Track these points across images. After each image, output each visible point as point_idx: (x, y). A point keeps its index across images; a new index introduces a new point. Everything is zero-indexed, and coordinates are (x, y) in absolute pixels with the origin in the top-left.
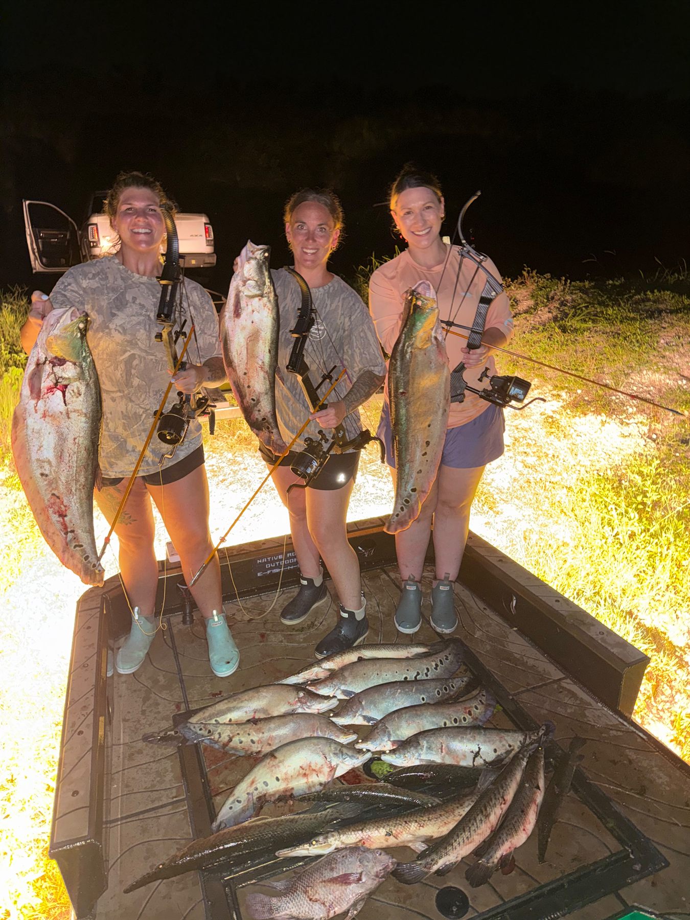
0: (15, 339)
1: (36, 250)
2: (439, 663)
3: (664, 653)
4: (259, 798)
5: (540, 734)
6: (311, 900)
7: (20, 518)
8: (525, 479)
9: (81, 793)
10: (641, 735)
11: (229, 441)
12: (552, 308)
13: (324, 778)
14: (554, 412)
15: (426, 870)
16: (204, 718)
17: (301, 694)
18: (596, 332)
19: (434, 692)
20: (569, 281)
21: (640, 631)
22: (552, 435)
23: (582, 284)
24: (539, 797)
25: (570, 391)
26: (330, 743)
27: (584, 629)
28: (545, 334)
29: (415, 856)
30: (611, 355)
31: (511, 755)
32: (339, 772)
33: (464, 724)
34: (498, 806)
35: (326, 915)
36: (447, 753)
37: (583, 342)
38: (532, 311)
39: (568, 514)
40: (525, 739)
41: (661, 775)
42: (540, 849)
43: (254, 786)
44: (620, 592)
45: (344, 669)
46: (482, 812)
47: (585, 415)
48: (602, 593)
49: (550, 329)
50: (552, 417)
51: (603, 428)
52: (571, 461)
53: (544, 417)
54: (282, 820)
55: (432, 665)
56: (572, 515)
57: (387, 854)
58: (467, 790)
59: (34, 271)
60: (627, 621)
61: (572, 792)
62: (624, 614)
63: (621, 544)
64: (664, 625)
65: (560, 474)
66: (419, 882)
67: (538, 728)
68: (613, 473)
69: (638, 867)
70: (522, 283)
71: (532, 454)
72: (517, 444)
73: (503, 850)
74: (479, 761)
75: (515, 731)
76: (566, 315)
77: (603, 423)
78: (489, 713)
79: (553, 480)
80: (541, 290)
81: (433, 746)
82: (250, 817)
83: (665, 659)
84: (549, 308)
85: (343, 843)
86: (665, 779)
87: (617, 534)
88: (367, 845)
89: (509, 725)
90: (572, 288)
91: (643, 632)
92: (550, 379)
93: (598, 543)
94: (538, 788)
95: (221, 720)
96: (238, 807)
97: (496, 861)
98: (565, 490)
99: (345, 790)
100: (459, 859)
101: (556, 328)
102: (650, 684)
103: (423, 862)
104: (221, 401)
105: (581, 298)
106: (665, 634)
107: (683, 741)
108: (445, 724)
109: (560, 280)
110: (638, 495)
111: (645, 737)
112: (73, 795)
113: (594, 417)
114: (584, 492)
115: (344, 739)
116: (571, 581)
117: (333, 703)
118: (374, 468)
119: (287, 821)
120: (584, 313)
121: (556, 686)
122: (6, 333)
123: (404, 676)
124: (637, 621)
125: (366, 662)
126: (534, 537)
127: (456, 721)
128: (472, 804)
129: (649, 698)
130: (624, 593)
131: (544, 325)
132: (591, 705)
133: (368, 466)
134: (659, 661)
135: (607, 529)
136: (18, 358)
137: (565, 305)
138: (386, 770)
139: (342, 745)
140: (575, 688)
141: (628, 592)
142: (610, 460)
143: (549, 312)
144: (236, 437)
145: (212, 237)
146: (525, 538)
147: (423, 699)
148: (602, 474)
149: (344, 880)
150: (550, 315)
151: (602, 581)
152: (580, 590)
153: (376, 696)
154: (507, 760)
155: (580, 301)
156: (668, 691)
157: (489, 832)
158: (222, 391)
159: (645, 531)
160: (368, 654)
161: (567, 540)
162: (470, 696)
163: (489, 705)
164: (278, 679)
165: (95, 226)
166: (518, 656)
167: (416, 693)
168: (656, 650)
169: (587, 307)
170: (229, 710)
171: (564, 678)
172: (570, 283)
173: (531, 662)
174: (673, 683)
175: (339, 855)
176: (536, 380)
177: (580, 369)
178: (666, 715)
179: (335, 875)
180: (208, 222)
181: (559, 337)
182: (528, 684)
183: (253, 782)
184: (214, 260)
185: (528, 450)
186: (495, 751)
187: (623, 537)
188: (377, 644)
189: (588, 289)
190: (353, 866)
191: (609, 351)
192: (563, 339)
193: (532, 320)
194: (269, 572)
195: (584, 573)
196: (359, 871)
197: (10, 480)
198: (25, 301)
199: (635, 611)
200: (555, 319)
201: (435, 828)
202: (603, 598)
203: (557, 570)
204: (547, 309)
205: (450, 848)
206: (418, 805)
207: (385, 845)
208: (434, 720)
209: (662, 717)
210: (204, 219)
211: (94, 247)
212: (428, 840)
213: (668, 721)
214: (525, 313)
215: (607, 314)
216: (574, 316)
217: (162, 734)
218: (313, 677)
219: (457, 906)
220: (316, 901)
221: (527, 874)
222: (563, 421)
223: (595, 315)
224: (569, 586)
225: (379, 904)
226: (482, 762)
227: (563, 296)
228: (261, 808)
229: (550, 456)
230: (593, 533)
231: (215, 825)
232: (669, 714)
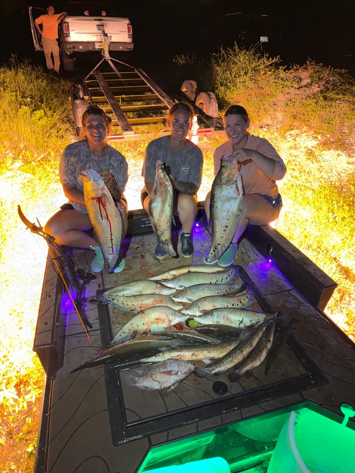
0: (25, 89)
1: (36, 38)
2: (228, 276)
3: (350, 280)
4: (134, 332)
5: (275, 315)
6: (153, 380)
7: (27, 187)
8: (291, 184)
9: (49, 324)
10: (327, 321)
11: (133, 153)
12: (321, 84)
13: (165, 325)
14: (312, 147)
15: (209, 372)
16: (111, 293)
17: (158, 285)
18: (344, 101)
19: (223, 290)
20: (333, 68)
21: (339, 268)
22: (309, 161)
23: (340, 71)
24: (269, 346)
25: (323, 135)
26: (170, 310)
27: (306, 267)
28: (314, 100)
29: (205, 365)
30: (350, 115)
31: (259, 324)
32: (173, 323)
33: (237, 307)
34: (248, 347)
35: (160, 387)
36: (226, 320)
37: (335, 107)
38: (309, 86)
39: (311, 204)
40: (267, 317)
41: (334, 341)
42: (266, 369)
43: (132, 326)
44: (332, 247)
45: (180, 275)
46: (240, 349)
47: (330, 150)
48: (322, 247)
49: (317, 98)
50: (311, 150)
51: (338, 158)
52: (318, 175)
53: (306, 149)
54: (143, 342)
55: (224, 277)
56: (313, 205)
57: (191, 363)
58: (234, 338)
59: (36, 50)
60: (332, 263)
61: (286, 344)
62: (332, 259)
63: (337, 222)
64: (352, 266)
65: (310, 182)
66: (206, 377)
67: (274, 312)
68: (339, 184)
69: (313, 382)
70: (305, 68)
71: (297, 170)
72: (289, 164)
73: (248, 367)
74: (242, 326)
75: (262, 313)
76: (328, 89)
77: (338, 155)
78: (250, 303)
79: (306, 185)
80: (316, 73)
81: (220, 316)
82: (129, 340)
83: (350, 283)
84: (319, 85)
85: (171, 356)
86: (335, 343)
87: (336, 217)
88: (182, 359)
89: (260, 309)
90: (334, 73)
91: (340, 269)
92: (313, 127)
93: (324, 221)
94: (269, 341)
95: (119, 294)
96: (124, 335)
97: (243, 372)
98: (311, 191)
99: (175, 332)
100: (226, 369)
101: (321, 97)
102: (339, 295)
103: (208, 369)
104: (130, 131)
105: (339, 79)
106: (352, 270)
107: (351, 323)
108: (227, 306)
109: (328, 67)
110: (351, 197)
111: (329, 322)
112: (45, 324)
113: (334, 151)
114: (321, 193)
115: (177, 308)
116: (306, 240)
117: (174, 291)
118: (209, 173)
119: (146, 342)
120: (339, 89)
121: (287, 293)
122: (20, 86)
123: (210, 281)
124: (338, 263)
125: (191, 273)
126: (290, 216)
127: (233, 305)
128: (236, 345)
129: (337, 301)
130: (334, 248)
131: (314, 95)
132: (304, 304)
133: (206, 172)
134: (346, 284)
135: (330, 214)
136: (27, 101)
137: (329, 83)
138: (195, 324)
139: (176, 311)
140: (297, 295)
141: (336, 248)
142: (339, 176)
143: (319, 87)
144: (137, 152)
145: (131, 33)
146: (285, 216)
147: (218, 293)
148: (333, 184)
149: (169, 373)
150: (319, 89)
151: (323, 241)
152: (310, 245)
153: (195, 290)
154: (256, 326)
155: (338, 81)
156: (348, 299)
157: (242, 359)
158: (131, 125)
159: (351, 216)
160: (193, 269)
161: (308, 218)
162: (241, 294)
163: (251, 299)
164: (149, 277)
165: (67, 24)
166: (270, 277)
167: (214, 290)
168: (345, 278)
169: (341, 85)
170: (123, 290)
171: (291, 290)
172: (334, 70)
173: (276, 280)
174: (351, 295)
175: (168, 362)
176: (305, 127)
177: (331, 123)
178: (345, 311)
179: (165, 370)
180: (130, 23)
181: (322, 102)
182: (273, 291)
183: (132, 324)
184: (132, 47)
185: (295, 168)
186: (251, 321)
187: (338, 219)
188: (198, 265)
189: (344, 74)
190: (174, 368)
191: (349, 113)
192: (324, 104)
193: (309, 91)
194: (147, 225)
195: (314, 236)
196: (177, 370)
197: (22, 167)
198: (30, 67)
199: (338, 258)
200: (321, 92)
201: (216, 354)
202: (322, 250)
203: (300, 234)
204: (317, 85)
205: (222, 364)
206: (210, 343)
207: (191, 359)
208: (222, 303)
209: (342, 311)
210: (127, 21)
211: (67, 36)
212: (212, 359)
213: (345, 313)
214: (305, 87)
215: (352, 90)
216: (332, 90)
217: (91, 299)
218: (165, 278)
219: (222, 390)
220: (156, 381)
221: (258, 380)
222: (317, 153)
223: (345, 91)
224: (305, 243)
225: (185, 385)
226: (244, 326)
227: (328, 77)
228: (135, 336)
229: (307, 172)
230: (323, 215)
231: (112, 342)
232: (346, 310)
